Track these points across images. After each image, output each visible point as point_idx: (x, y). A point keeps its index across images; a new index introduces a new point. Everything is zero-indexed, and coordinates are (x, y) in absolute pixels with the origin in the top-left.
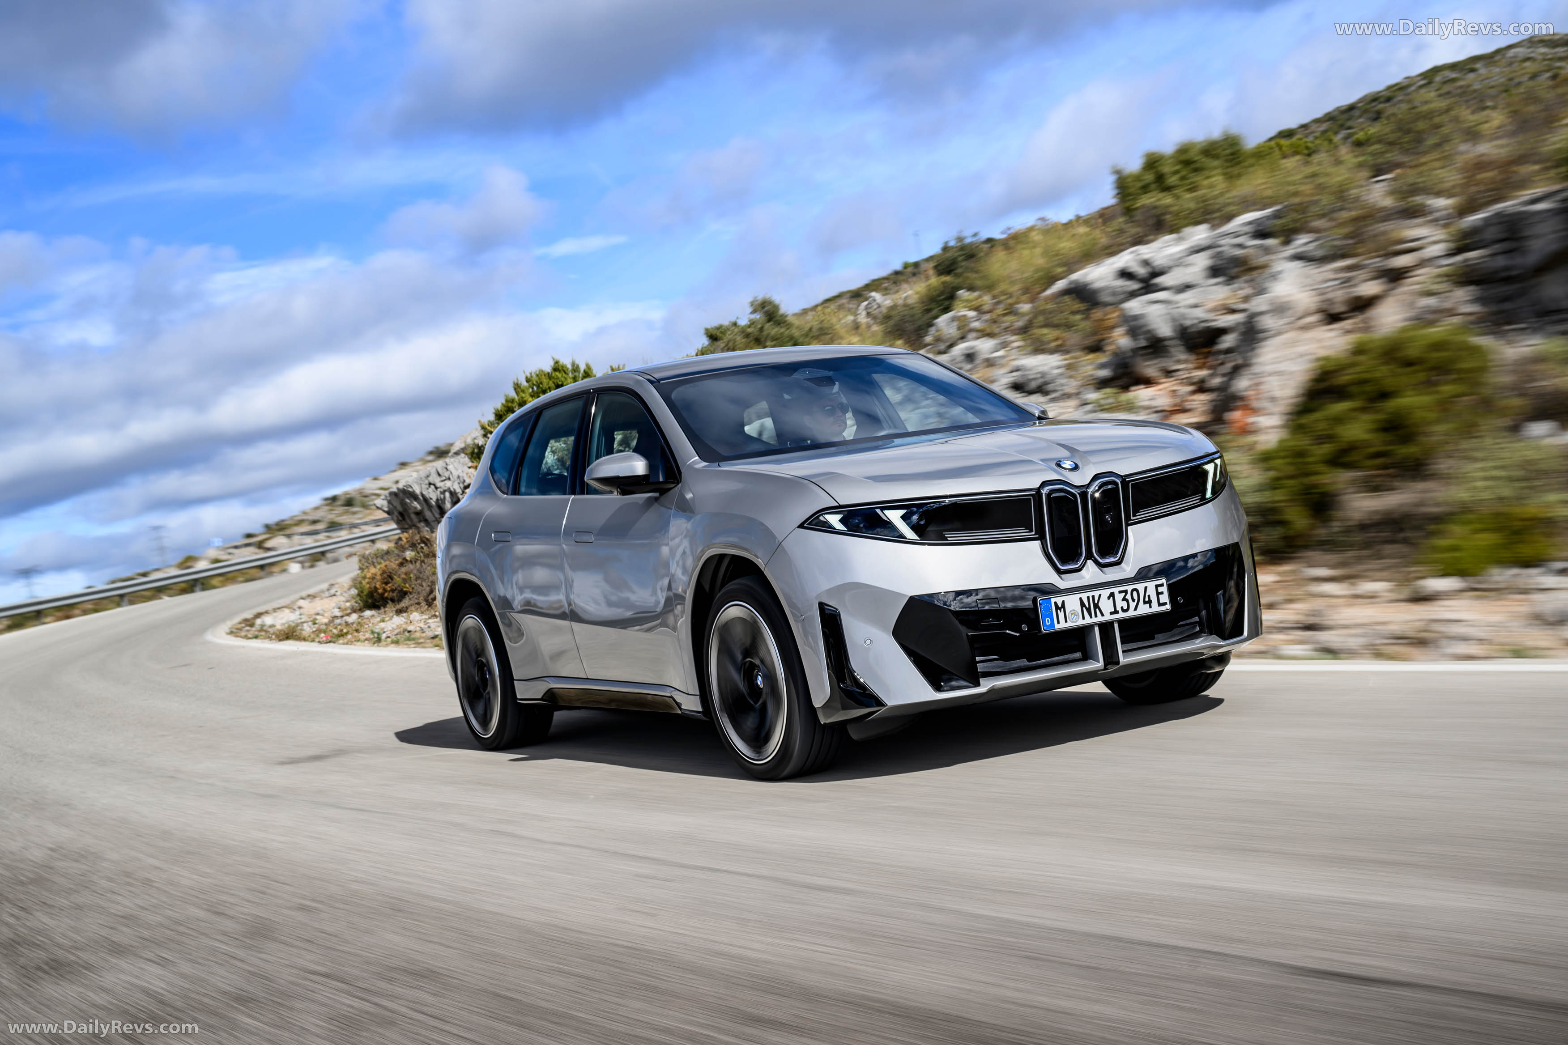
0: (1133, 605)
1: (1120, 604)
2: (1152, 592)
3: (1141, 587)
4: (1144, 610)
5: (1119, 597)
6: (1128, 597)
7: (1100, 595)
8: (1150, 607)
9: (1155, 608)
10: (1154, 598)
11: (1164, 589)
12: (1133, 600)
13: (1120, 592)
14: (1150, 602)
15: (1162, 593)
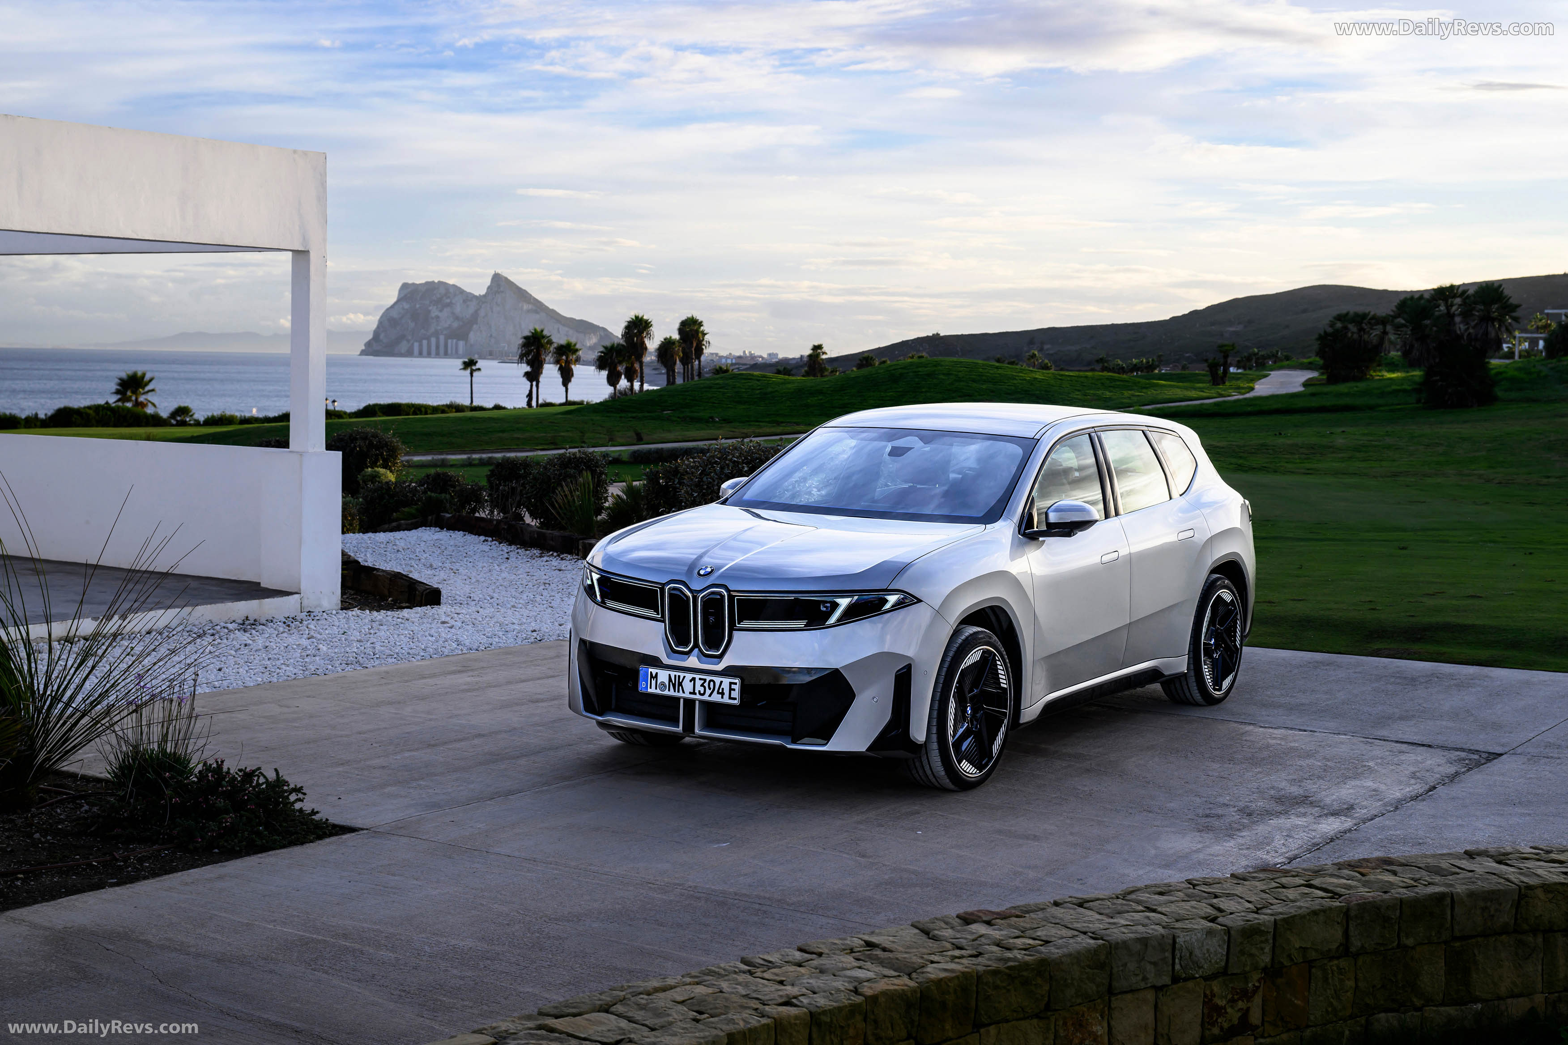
0: (708, 692)
1: (698, 688)
2: (726, 686)
3: (717, 680)
4: (716, 698)
5: (698, 683)
6: (706, 685)
7: (684, 677)
8: (722, 698)
9: (726, 700)
10: (726, 692)
11: (737, 687)
12: (710, 689)
13: (700, 679)
14: (723, 694)
15: (734, 690)
